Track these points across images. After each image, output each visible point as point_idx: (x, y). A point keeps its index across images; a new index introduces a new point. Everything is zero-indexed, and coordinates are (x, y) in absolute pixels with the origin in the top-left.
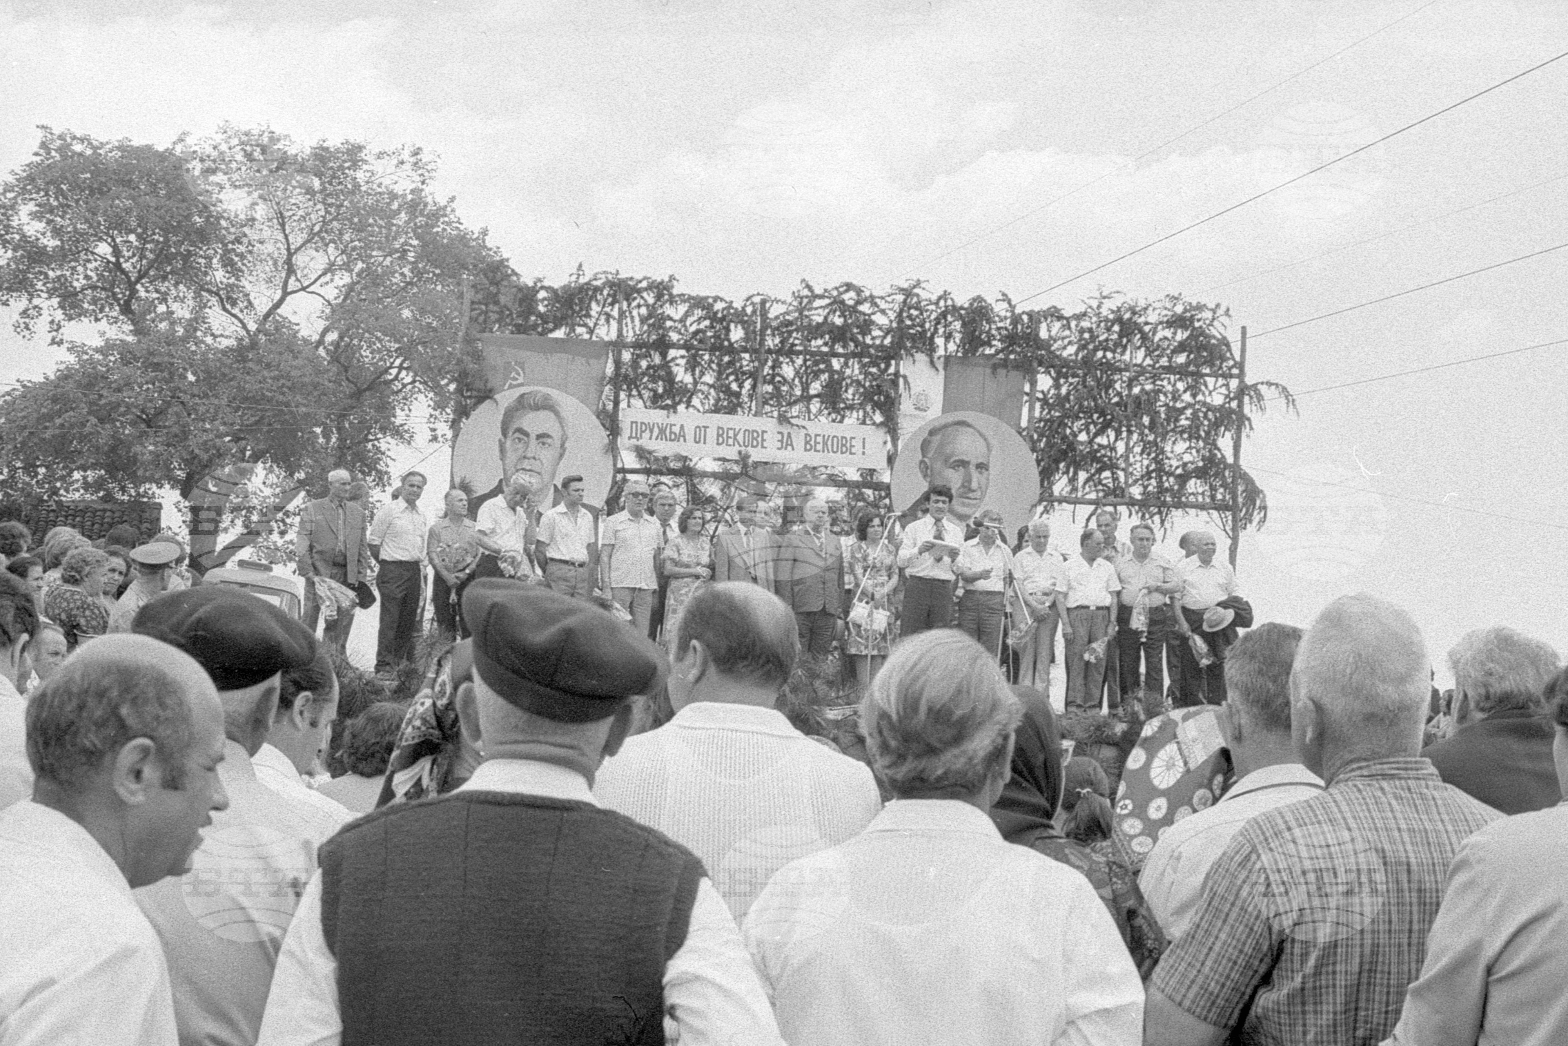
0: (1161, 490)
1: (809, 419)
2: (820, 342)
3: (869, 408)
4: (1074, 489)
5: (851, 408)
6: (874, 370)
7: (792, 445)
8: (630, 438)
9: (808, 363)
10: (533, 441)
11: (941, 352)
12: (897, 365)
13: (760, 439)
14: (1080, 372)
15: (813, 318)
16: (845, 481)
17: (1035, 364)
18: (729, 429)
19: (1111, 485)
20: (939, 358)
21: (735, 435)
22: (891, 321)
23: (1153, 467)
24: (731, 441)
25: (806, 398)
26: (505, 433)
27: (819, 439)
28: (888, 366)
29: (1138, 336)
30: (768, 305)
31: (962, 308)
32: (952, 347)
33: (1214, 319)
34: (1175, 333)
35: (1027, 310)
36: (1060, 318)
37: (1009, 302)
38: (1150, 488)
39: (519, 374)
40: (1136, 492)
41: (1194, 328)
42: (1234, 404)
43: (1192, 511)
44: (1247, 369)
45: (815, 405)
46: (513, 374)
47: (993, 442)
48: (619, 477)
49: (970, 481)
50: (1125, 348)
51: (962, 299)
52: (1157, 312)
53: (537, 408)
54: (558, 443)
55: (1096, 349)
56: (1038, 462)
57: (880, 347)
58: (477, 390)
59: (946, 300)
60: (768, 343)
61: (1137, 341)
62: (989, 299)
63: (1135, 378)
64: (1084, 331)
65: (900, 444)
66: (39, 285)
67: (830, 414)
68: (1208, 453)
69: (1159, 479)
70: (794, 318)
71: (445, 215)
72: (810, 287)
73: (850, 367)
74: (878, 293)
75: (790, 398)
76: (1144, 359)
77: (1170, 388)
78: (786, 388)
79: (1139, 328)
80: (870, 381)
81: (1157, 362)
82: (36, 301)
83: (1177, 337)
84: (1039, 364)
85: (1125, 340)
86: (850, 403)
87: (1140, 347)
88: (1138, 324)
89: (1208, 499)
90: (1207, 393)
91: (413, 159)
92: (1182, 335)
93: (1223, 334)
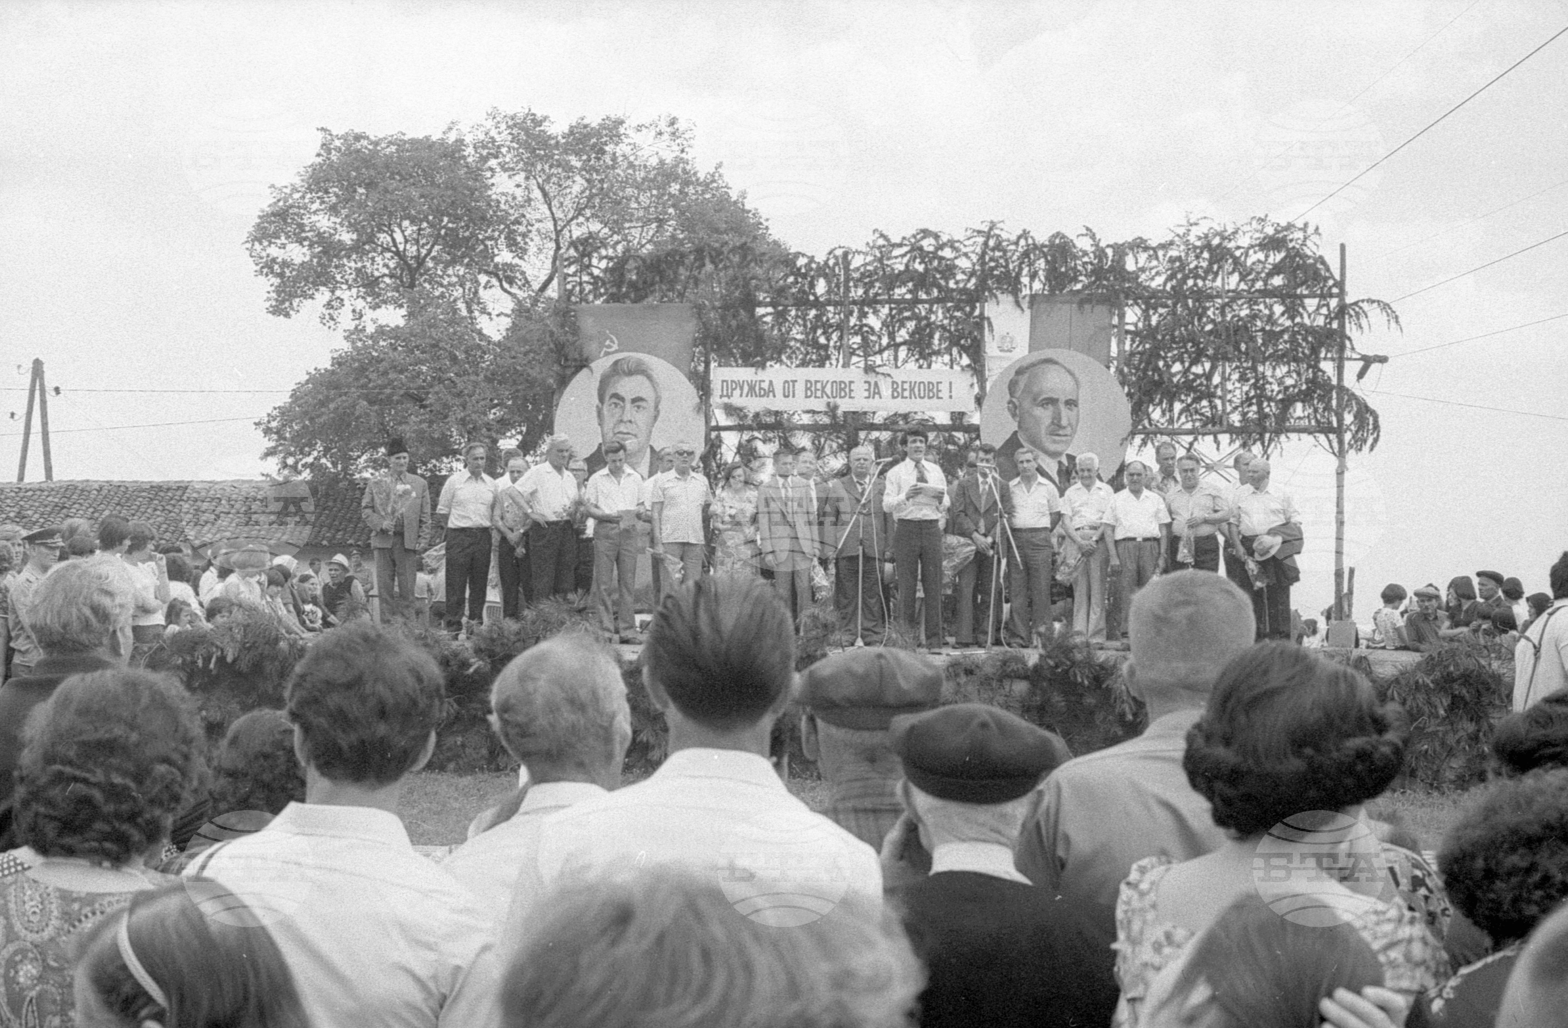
0: (1263, 416)
1: (897, 367)
2: (904, 290)
3: (955, 351)
4: (1171, 421)
5: (938, 353)
6: (958, 314)
7: (879, 393)
8: (721, 397)
9: (894, 312)
10: (628, 405)
11: (1026, 292)
12: (982, 308)
13: (847, 390)
14: (1170, 302)
15: (896, 266)
16: (935, 425)
17: (1122, 296)
18: (816, 382)
19: (1209, 414)
20: (1024, 297)
21: (823, 388)
22: (974, 265)
23: (1252, 393)
24: (819, 393)
25: (895, 346)
26: (601, 399)
27: (906, 386)
28: (973, 308)
29: (1230, 261)
30: (850, 257)
31: (1043, 246)
32: (1037, 286)
33: (1305, 238)
34: (1267, 257)
35: (1111, 243)
36: (1146, 249)
37: (1093, 237)
38: (1250, 415)
39: (612, 341)
40: (1235, 419)
41: (1288, 250)
42: (1335, 325)
43: (1293, 436)
44: (1348, 287)
45: (903, 352)
46: (608, 343)
47: (1081, 378)
48: (714, 434)
50: (1216, 274)
51: (1042, 237)
52: (1248, 235)
53: (630, 373)
54: (652, 404)
55: (1185, 278)
56: (1129, 395)
57: (964, 291)
58: (575, 360)
59: (1026, 239)
60: (852, 294)
61: (1228, 266)
62: (1071, 235)
63: (1227, 304)
64: (1172, 260)
65: (988, 385)
66: (338, 277)
67: (917, 360)
68: (1311, 376)
69: (1260, 405)
70: (876, 268)
71: (714, 181)
72: (882, 236)
73: (936, 313)
74: (956, 239)
75: (877, 348)
76: (1238, 284)
77: (1267, 312)
78: (874, 338)
79: (1229, 252)
80: (956, 325)
81: (1253, 286)
82: (338, 293)
83: (1271, 260)
84: (1127, 297)
85: (1215, 267)
86: (936, 348)
87: (1232, 273)
88: (1229, 250)
89: (1313, 422)
90: (1305, 315)
91: (670, 129)
92: (1276, 257)
93: (1318, 254)
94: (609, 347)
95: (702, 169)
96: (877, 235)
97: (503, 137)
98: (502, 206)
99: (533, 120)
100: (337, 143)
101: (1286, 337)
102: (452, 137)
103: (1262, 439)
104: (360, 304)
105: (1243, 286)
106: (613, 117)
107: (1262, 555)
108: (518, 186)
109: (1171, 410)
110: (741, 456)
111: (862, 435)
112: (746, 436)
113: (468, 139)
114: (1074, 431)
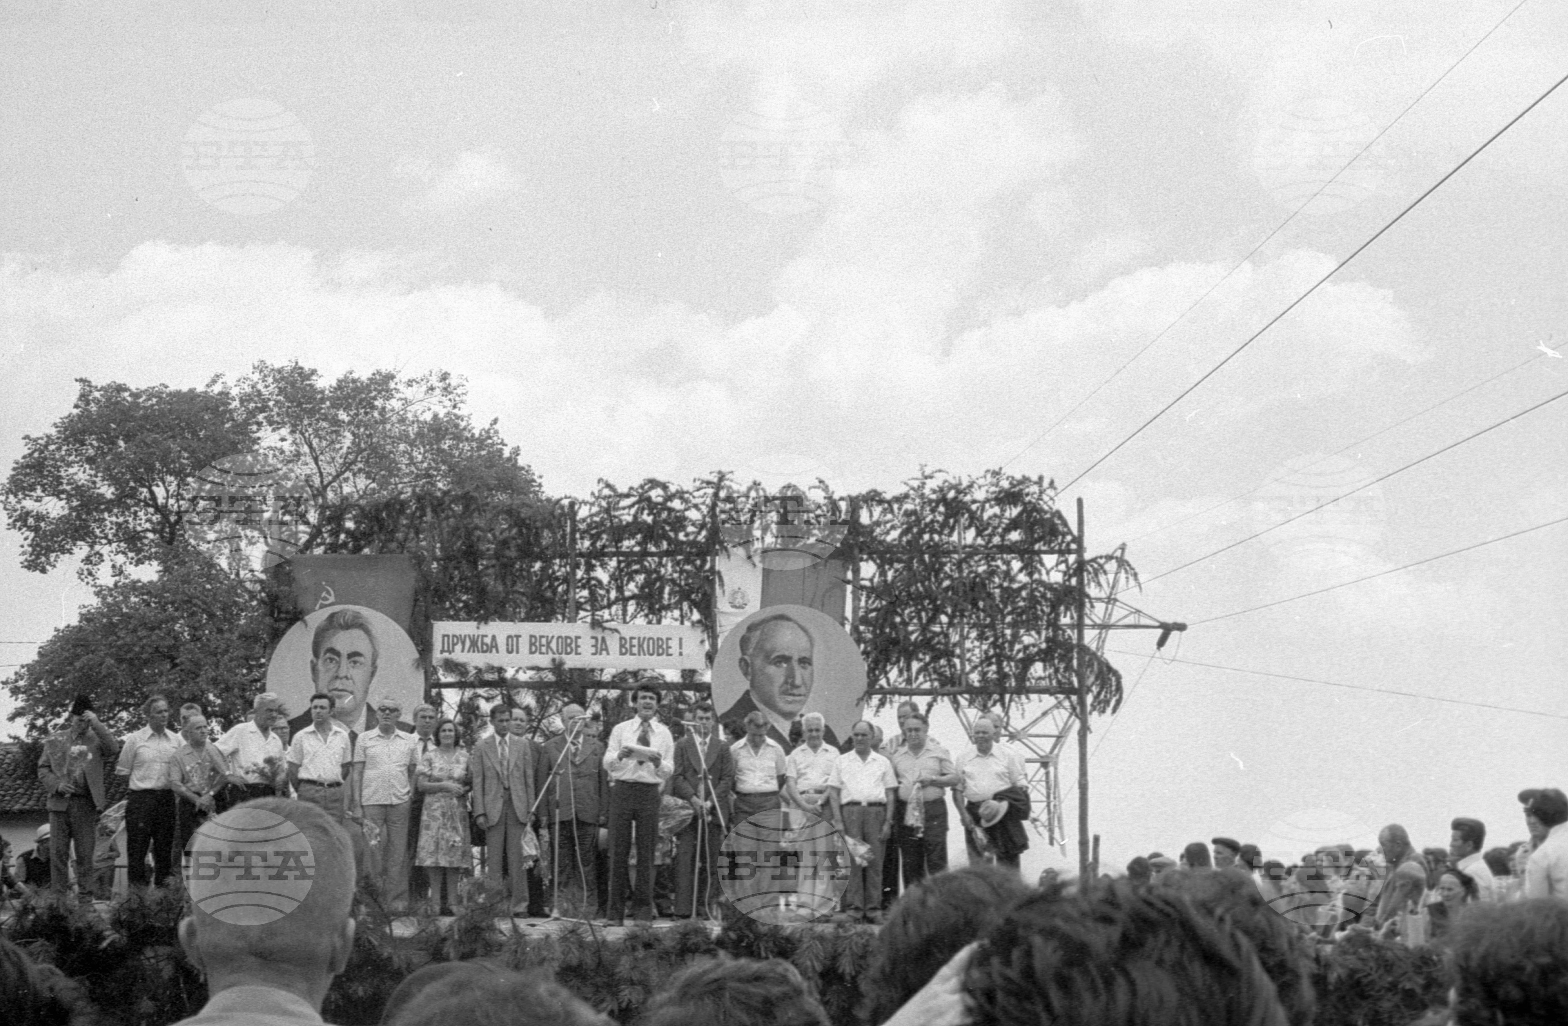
0: (1003, 676)
1: (625, 622)
2: (633, 542)
3: (685, 606)
4: (909, 681)
5: (668, 608)
6: (688, 567)
7: (606, 649)
8: (442, 652)
9: (623, 565)
10: (344, 661)
11: (758, 545)
12: (713, 561)
13: (573, 646)
14: (905, 557)
15: (623, 518)
17: (856, 551)
18: (541, 637)
19: (948, 673)
20: (756, 551)
21: (549, 643)
22: (704, 517)
23: (991, 653)
24: (544, 649)
25: (623, 600)
26: (316, 654)
28: (704, 562)
29: (966, 516)
30: (576, 507)
31: (775, 498)
32: (769, 539)
33: (1041, 493)
34: (1003, 511)
35: (845, 495)
36: (881, 502)
37: (826, 489)
38: (990, 675)
39: (329, 593)
40: (975, 678)
41: (1025, 504)
42: (1074, 581)
43: (1034, 696)
45: (631, 607)
46: (324, 594)
47: (815, 635)
48: (434, 691)
49: (793, 677)
50: (952, 530)
51: (773, 488)
52: (984, 489)
53: (347, 626)
55: (921, 532)
56: (865, 653)
57: (694, 543)
58: (287, 612)
59: (757, 491)
60: (578, 546)
61: (964, 519)
62: (803, 487)
63: (964, 560)
64: (908, 514)
65: (720, 641)
66: (97, 531)
67: (646, 616)
68: (1051, 634)
69: (999, 664)
70: (602, 519)
71: (490, 438)
72: (608, 486)
73: (665, 566)
74: (685, 489)
75: (605, 602)
76: (975, 539)
77: (1004, 568)
78: (602, 592)
79: (965, 507)
80: (686, 579)
81: (990, 541)
82: (97, 548)
83: (1007, 514)
84: (861, 551)
85: (952, 521)
86: (666, 602)
87: (969, 526)
88: (965, 503)
89: (1054, 683)
90: (1044, 572)
91: (441, 385)
92: (1014, 512)
93: (1055, 508)
94: (326, 599)
95: (478, 425)
96: (602, 485)
97: (269, 389)
98: (271, 461)
99: (300, 374)
100: (97, 394)
101: (1024, 594)
102: (217, 389)
103: (1002, 700)
104: (120, 559)
105: (980, 541)
106: (384, 371)
107: (988, 821)
108: (283, 440)
109: (909, 669)
110: (463, 715)
111: (590, 692)
112: (468, 693)
113: (235, 392)
114: (809, 691)
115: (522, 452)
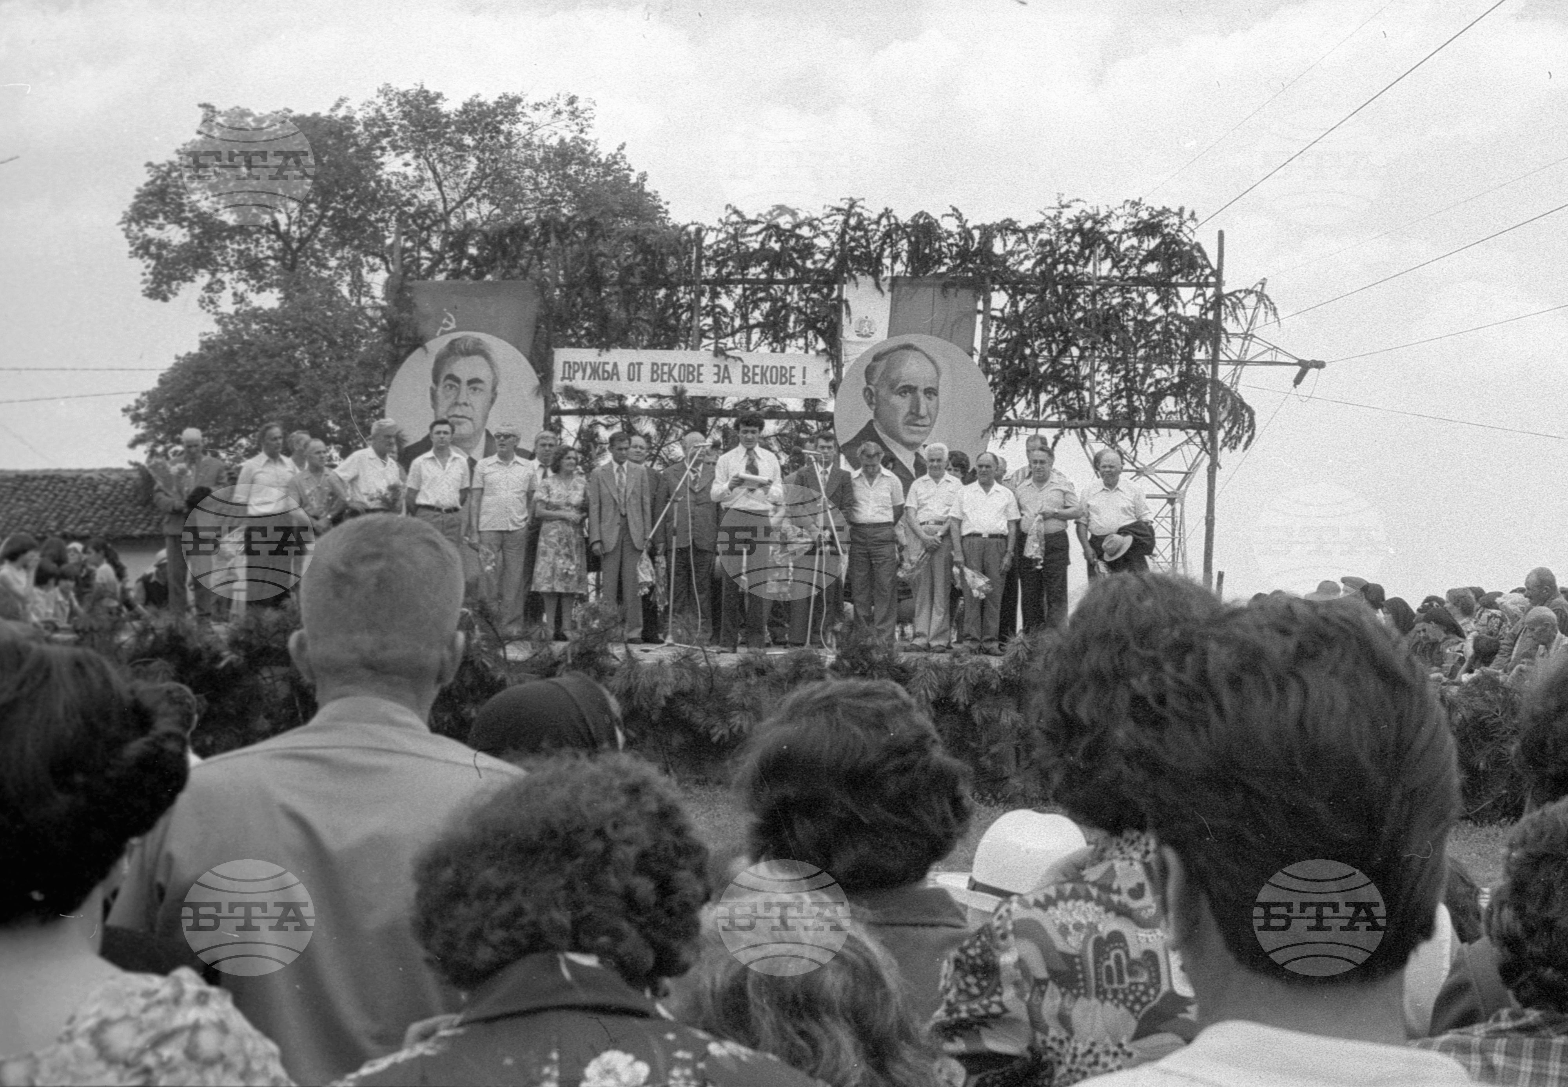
0: (1133, 410)
1: (748, 350)
2: (759, 270)
3: (810, 334)
4: (1036, 413)
5: (792, 336)
6: (815, 296)
7: (729, 378)
8: (563, 378)
9: (748, 293)
10: (464, 387)
11: (887, 274)
12: (841, 290)
13: (695, 374)
14: (1037, 288)
15: (751, 244)
16: (787, 412)
17: (988, 281)
18: (663, 365)
19: (1076, 406)
20: (885, 280)
21: (671, 371)
22: (833, 244)
23: (1122, 386)
24: (666, 377)
25: (748, 328)
26: (436, 381)
27: (758, 371)
28: (831, 290)
29: (1102, 246)
30: (703, 233)
31: (906, 226)
32: (899, 268)
33: (1181, 224)
34: (1141, 242)
35: (978, 223)
36: (1015, 231)
37: (959, 217)
38: (1119, 409)
39: (450, 320)
40: (1104, 412)
41: (1164, 236)
42: (1210, 316)
43: (1164, 432)
44: (1226, 276)
45: (756, 335)
46: (445, 321)
48: (553, 419)
50: (1088, 260)
51: (904, 216)
52: (1122, 220)
53: (468, 353)
54: (488, 387)
55: (1056, 263)
56: (993, 384)
57: (821, 271)
58: (409, 339)
59: (888, 218)
60: (704, 273)
61: (1100, 250)
62: (936, 215)
63: (1098, 292)
64: (1042, 244)
65: (844, 371)
66: (219, 259)
67: (770, 344)
68: (1184, 368)
69: (1130, 398)
70: (729, 246)
71: (616, 163)
72: (736, 212)
73: (791, 294)
74: (815, 215)
75: (729, 330)
76: (1111, 270)
77: (1139, 300)
78: (726, 320)
79: (1102, 237)
80: (813, 307)
81: (1126, 273)
82: (219, 275)
83: (1145, 246)
84: (993, 281)
85: (1087, 252)
86: (791, 331)
87: (1105, 258)
88: (1102, 234)
89: (1185, 417)
90: (1180, 304)
91: (569, 108)
92: (1152, 243)
93: (1194, 241)
95: (605, 150)
96: (729, 211)
97: (393, 114)
98: (394, 186)
99: (425, 98)
101: (1158, 327)
102: (341, 113)
103: (1130, 435)
104: (242, 286)
105: (1115, 273)
106: (510, 95)
108: (406, 165)
109: (1037, 401)
110: (582, 442)
111: (710, 420)
112: (588, 420)
113: (358, 116)
115: (649, 179)
